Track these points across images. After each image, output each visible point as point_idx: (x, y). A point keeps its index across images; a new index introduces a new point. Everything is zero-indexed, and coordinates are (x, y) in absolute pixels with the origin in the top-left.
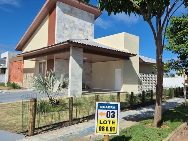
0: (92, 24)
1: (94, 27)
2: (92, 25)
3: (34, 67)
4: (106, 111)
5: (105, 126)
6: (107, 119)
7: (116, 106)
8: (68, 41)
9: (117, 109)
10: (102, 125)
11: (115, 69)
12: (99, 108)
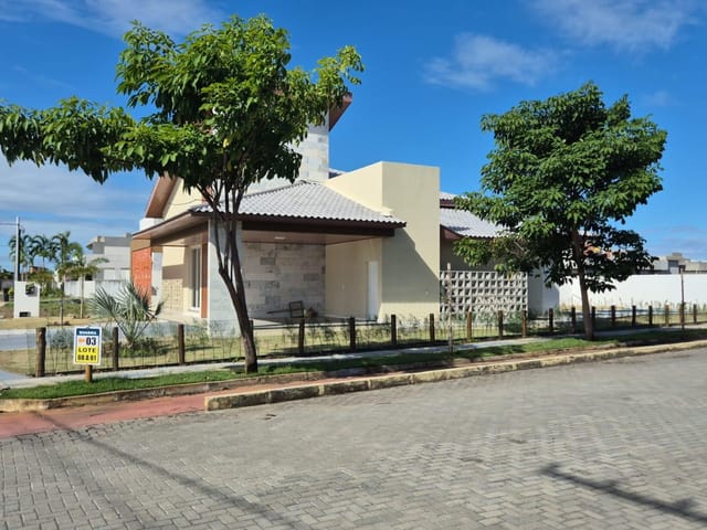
0: (320, 136)
1: (327, 145)
2: (320, 140)
3: (182, 262)
4: (85, 337)
5: (85, 354)
6: (87, 347)
7: (97, 331)
8: (191, 211)
9: (98, 334)
10: (81, 354)
11: (367, 263)
12: (78, 334)
